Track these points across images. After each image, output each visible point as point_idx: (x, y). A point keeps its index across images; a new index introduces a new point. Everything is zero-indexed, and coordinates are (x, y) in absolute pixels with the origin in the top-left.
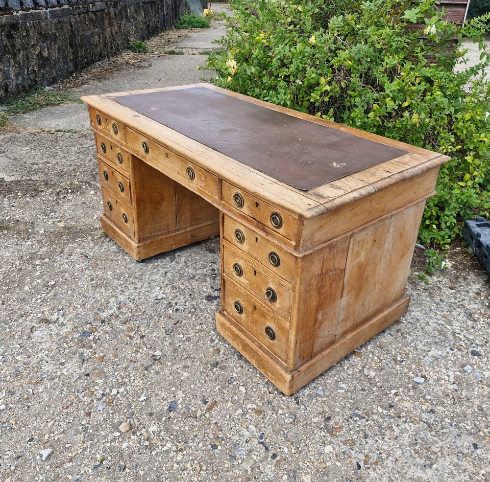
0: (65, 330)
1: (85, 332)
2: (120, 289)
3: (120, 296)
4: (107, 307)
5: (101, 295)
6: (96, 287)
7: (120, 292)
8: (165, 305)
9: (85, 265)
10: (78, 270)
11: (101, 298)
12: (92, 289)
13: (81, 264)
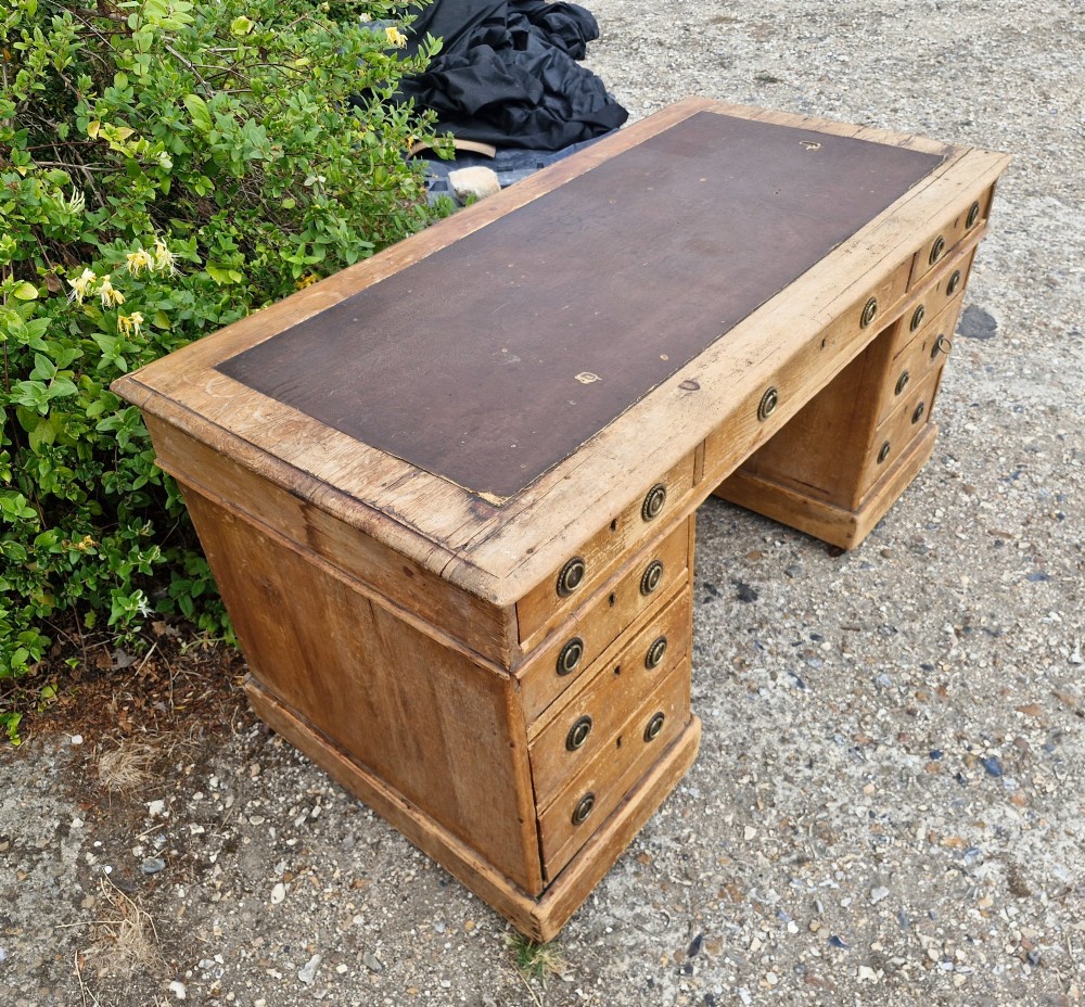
0: (1015, 817)
1: (989, 771)
2: (808, 772)
3: (833, 758)
4: (888, 767)
5: (851, 806)
6: (825, 834)
7: (818, 768)
8: (813, 663)
9: (741, 923)
10: (778, 927)
11: (864, 797)
12: (842, 838)
13: (746, 939)
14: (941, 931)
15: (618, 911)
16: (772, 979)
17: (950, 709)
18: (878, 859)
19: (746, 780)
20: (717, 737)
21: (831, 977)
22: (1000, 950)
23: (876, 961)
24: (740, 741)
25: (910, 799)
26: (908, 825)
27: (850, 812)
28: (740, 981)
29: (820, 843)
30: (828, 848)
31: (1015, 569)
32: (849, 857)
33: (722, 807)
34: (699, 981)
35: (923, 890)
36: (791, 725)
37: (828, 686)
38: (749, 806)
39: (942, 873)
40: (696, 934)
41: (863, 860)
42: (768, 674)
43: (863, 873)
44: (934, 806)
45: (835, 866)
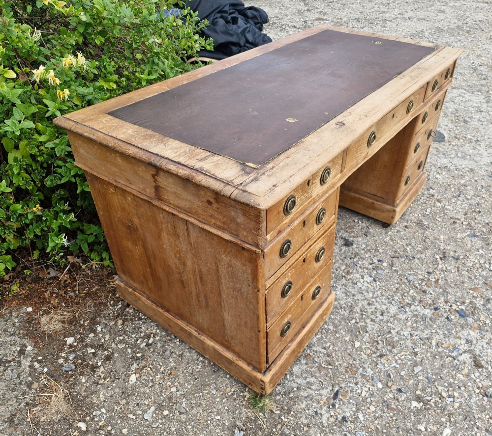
0: (474, 334)
1: (460, 315)
2: (381, 317)
3: (392, 311)
4: (416, 315)
5: (402, 331)
6: (391, 344)
7: (385, 316)
8: (379, 272)
9: (356, 384)
10: (373, 385)
11: (407, 328)
12: (399, 345)
13: (359, 391)
14: (446, 384)
15: (299, 381)
16: (372, 408)
17: (441, 290)
18: (416, 354)
19: (354, 321)
20: (339, 303)
21: (399, 407)
22: (473, 392)
23: (419, 399)
24: (350, 305)
25: (427, 328)
26: (428, 339)
27: (402, 334)
28: (358, 410)
29: (389, 348)
30: (393, 350)
31: (463, 233)
32: (402, 353)
33: (344, 333)
34: (339, 411)
35: (437, 367)
36: (372, 298)
37: (387, 281)
38: (356, 332)
39: (444, 359)
40: (336, 390)
41: (409, 355)
42: (360, 276)
43: (410, 360)
44: (438, 330)
45: (397, 358)
